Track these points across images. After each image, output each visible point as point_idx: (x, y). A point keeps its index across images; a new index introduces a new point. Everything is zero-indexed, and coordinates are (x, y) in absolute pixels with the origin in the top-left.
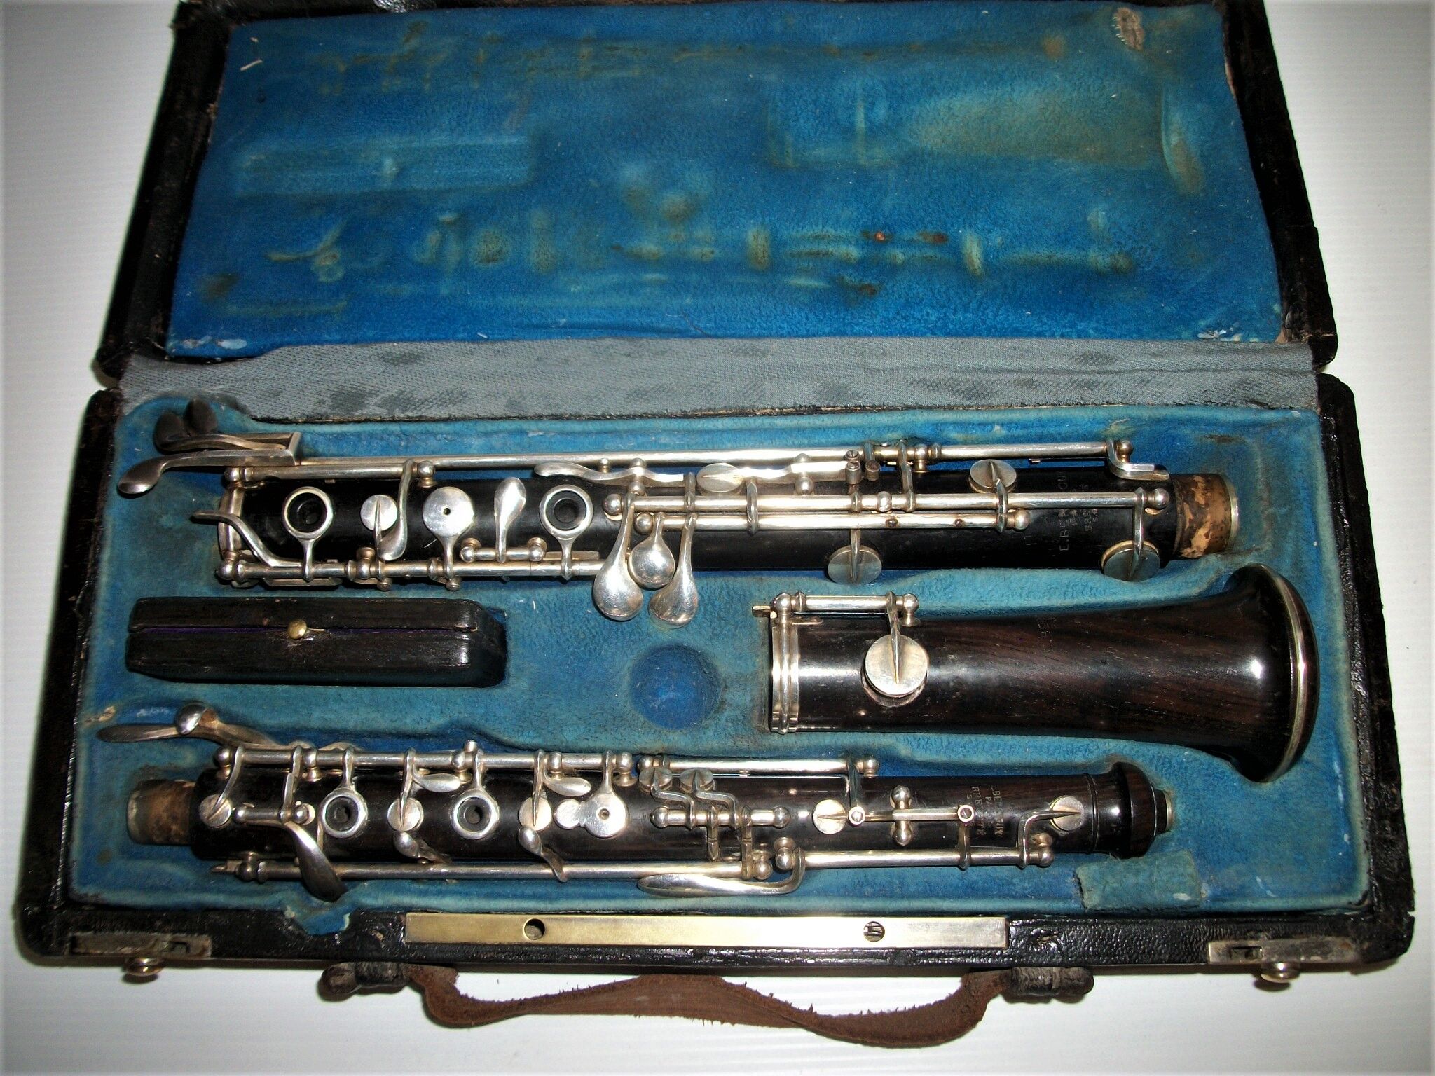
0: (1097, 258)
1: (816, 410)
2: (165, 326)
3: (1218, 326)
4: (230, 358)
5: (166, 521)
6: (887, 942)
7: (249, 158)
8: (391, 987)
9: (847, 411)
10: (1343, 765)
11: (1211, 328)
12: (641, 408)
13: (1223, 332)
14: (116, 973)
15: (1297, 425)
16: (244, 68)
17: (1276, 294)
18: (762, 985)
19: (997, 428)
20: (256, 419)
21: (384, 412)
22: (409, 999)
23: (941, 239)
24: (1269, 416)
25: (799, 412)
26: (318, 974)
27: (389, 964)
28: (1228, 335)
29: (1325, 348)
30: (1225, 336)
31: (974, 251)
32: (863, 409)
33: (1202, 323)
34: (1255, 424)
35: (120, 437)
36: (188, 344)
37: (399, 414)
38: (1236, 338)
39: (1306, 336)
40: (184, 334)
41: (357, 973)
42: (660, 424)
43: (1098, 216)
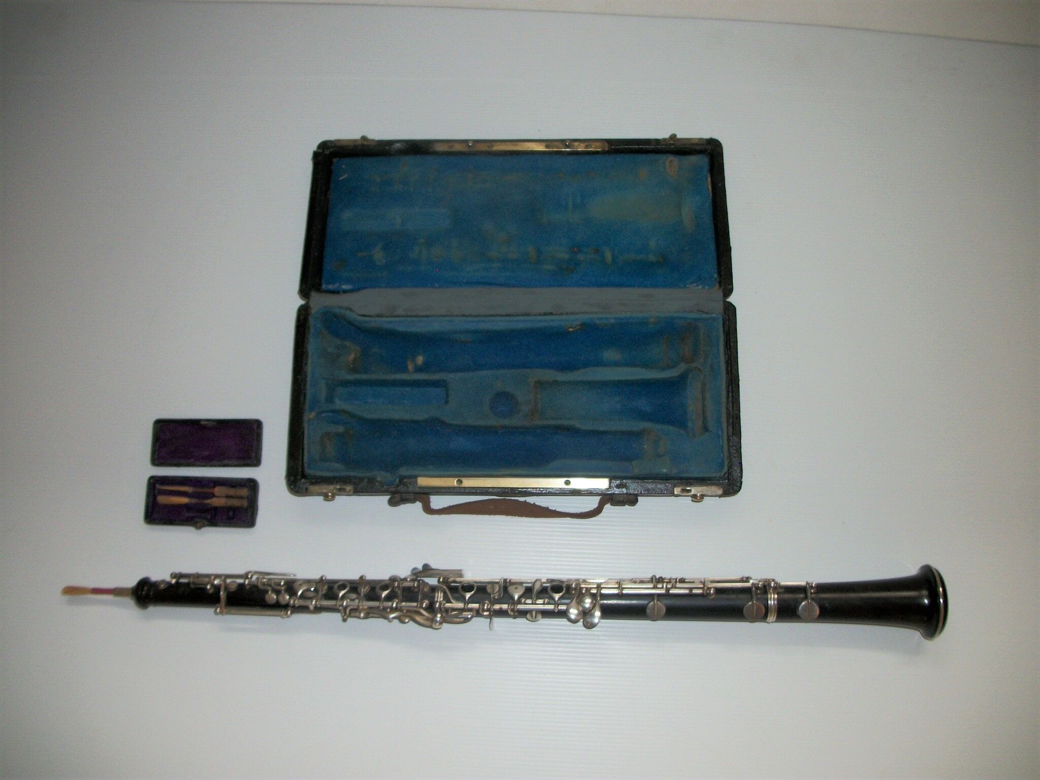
0: (652, 258)
1: (551, 314)
2: (321, 279)
3: (694, 282)
4: (345, 292)
5: (330, 350)
6: (571, 486)
7: (347, 215)
8: (413, 501)
9: (562, 314)
10: (722, 432)
11: (691, 283)
12: (492, 313)
13: (695, 285)
14: (321, 498)
15: (714, 319)
16: (340, 179)
17: (716, 270)
18: (531, 500)
19: (612, 320)
20: (359, 315)
21: (403, 313)
22: (418, 505)
23: (597, 251)
24: (704, 316)
25: (545, 314)
26: (388, 497)
27: (412, 494)
28: (697, 286)
29: (728, 291)
30: (696, 286)
31: (608, 256)
32: (567, 314)
33: (688, 282)
34: (700, 319)
35: (311, 321)
36: (331, 287)
37: (409, 314)
38: (700, 287)
39: (723, 287)
40: (328, 283)
41: (401, 498)
42: (498, 318)
43: (653, 244)
